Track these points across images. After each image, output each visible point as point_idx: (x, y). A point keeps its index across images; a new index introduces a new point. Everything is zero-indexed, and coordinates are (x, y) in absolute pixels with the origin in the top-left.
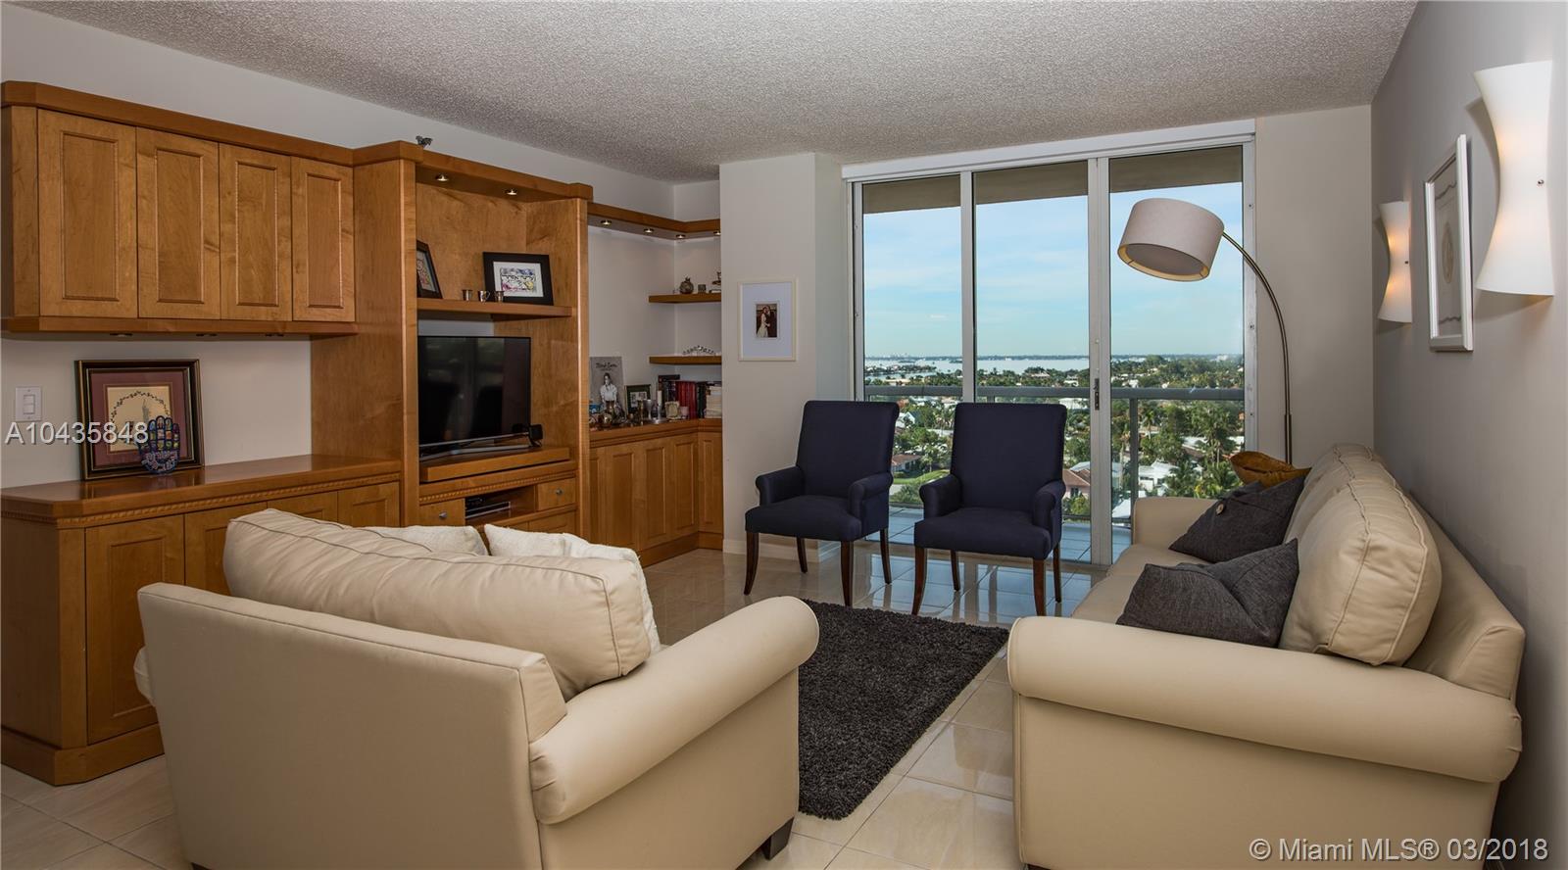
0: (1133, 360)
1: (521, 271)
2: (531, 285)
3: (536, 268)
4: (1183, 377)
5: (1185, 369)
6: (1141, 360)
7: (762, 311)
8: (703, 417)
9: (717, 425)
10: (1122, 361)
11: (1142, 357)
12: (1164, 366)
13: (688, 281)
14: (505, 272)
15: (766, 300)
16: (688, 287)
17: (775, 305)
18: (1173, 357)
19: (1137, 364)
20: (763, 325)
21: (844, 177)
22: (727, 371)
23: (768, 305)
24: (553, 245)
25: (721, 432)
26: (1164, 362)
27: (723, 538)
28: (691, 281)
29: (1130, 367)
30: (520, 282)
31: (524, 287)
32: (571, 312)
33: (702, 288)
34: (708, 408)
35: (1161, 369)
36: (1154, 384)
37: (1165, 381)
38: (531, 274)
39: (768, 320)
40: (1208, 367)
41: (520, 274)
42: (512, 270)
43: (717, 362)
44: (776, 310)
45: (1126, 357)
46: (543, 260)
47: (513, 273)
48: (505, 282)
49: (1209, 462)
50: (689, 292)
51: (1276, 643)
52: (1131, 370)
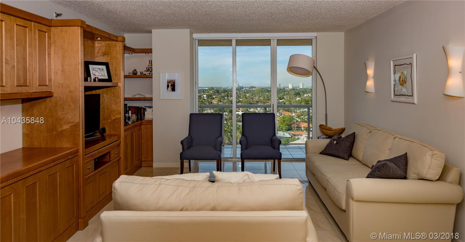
0: (204, 88)
1: (99, 68)
2: (103, 74)
3: (104, 67)
4: (219, 94)
5: (220, 91)
6: (207, 89)
7: (169, 82)
8: (144, 120)
9: (150, 122)
10: (201, 89)
11: (207, 87)
12: (214, 91)
13: (135, 70)
14: (93, 69)
15: (172, 78)
16: (136, 72)
17: (175, 80)
18: (216, 87)
19: (206, 90)
20: (170, 87)
21: (193, 37)
22: (155, 103)
23: (172, 80)
24: (109, 58)
25: (152, 125)
26: (214, 89)
27: (153, 162)
28: (137, 70)
29: (204, 91)
30: (99, 73)
31: (101, 75)
32: (118, 85)
33: (141, 73)
34: (145, 116)
35: (213, 91)
36: (211, 96)
37: (214, 95)
38: (103, 70)
39: (172, 86)
40: (226, 91)
41: (99, 70)
42: (96, 68)
43: (151, 99)
44: (175, 82)
45: (202, 87)
46: (106, 64)
47: (96, 69)
48: (94, 73)
49: (228, 120)
50: (136, 74)
51: (405, 178)
52: (204, 92)
